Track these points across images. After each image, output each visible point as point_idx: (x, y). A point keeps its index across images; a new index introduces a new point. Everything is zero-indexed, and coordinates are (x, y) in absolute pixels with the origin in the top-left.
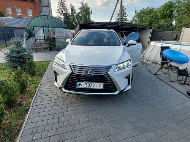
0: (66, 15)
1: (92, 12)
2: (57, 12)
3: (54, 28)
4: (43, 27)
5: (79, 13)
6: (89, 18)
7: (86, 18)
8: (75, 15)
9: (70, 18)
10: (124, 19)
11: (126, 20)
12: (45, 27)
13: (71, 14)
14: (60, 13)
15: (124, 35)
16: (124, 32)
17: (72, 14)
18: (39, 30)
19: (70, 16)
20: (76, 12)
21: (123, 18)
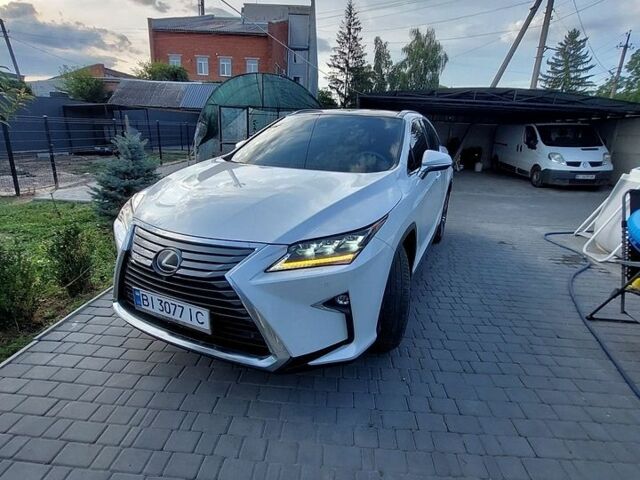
0: (358, 75)
1: (447, 59)
2: (330, 66)
3: (278, 111)
4: (247, 108)
5: (403, 64)
6: (435, 80)
7: (422, 78)
8: (385, 71)
9: (369, 82)
10: (575, 78)
11: (582, 82)
12: (254, 108)
13: (372, 70)
14: (339, 67)
15: (539, 138)
16: (538, 127)
17: (378, 67)
18: (236, 117)
19: (369, 75)
20: (391, 63)
21: (573, 75)
